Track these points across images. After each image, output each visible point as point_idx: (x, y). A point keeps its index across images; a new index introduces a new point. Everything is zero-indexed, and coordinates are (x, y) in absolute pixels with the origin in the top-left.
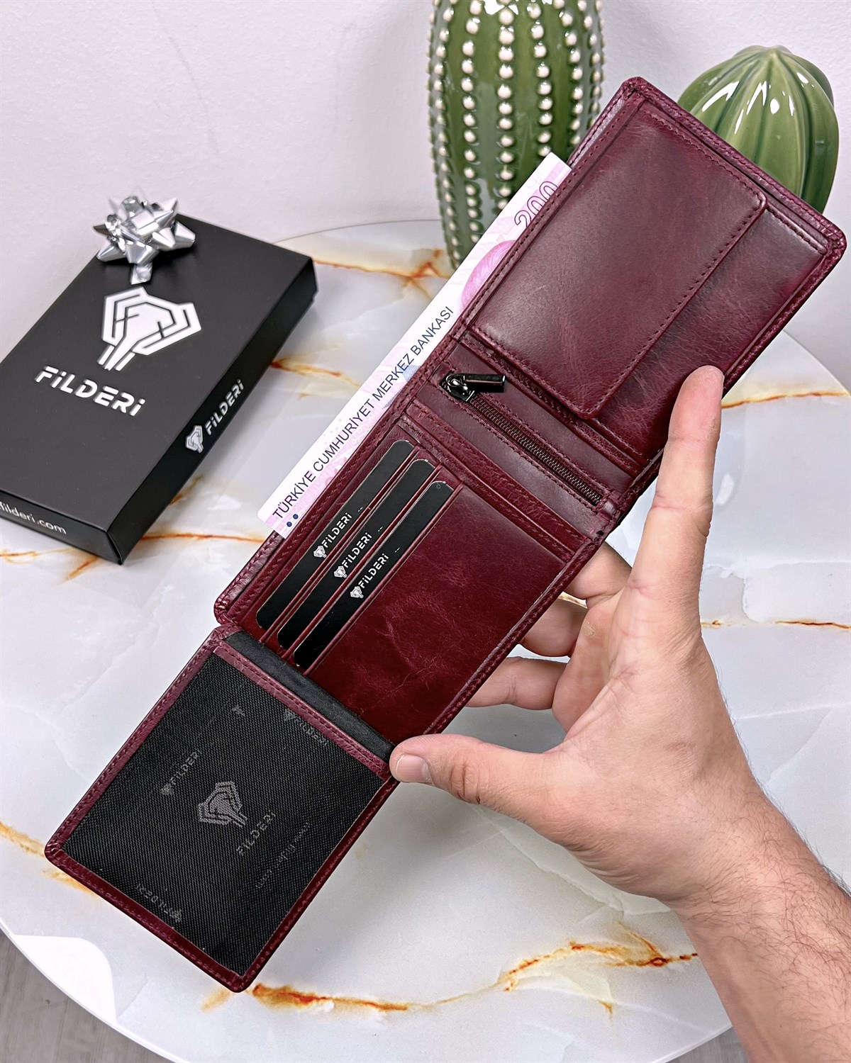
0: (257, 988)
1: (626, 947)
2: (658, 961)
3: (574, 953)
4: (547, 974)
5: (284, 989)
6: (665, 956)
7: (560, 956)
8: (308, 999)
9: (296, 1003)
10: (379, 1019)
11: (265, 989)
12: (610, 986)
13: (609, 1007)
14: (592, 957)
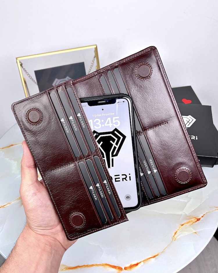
0: (125, 268)
1: (191, 220)
2: (198, 220)
3: (182, 226)
4: (180, 233)
5: (131, 265)
6: (199, 218)
7: (180, 228)
8: (137, 264)
9: (135, 266)
10: (154, 260)
11: (127, 267)
12: (193, 228)
13: (196, 233)
14: (186, 225)
